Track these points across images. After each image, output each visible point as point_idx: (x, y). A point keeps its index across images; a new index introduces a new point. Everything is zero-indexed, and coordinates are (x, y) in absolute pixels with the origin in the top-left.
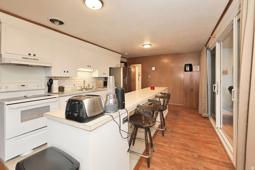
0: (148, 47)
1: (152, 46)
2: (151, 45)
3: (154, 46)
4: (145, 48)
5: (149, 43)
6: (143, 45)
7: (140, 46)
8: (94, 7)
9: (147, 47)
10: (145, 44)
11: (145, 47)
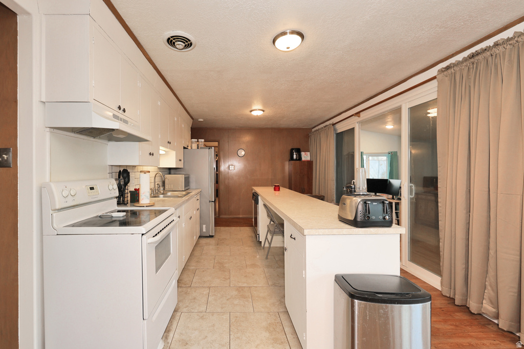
0: (260, 113)
1: (265, 112)
2: (263, 111)
3: (269, 112)
4: (254, 116)
5: (261, 108)
6: (251, 110)
7: (247, 112)
8: (288, 48)
9: (257, 113)
10: (254, 108)
11: (254, 113)
